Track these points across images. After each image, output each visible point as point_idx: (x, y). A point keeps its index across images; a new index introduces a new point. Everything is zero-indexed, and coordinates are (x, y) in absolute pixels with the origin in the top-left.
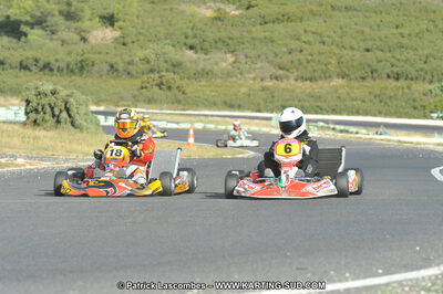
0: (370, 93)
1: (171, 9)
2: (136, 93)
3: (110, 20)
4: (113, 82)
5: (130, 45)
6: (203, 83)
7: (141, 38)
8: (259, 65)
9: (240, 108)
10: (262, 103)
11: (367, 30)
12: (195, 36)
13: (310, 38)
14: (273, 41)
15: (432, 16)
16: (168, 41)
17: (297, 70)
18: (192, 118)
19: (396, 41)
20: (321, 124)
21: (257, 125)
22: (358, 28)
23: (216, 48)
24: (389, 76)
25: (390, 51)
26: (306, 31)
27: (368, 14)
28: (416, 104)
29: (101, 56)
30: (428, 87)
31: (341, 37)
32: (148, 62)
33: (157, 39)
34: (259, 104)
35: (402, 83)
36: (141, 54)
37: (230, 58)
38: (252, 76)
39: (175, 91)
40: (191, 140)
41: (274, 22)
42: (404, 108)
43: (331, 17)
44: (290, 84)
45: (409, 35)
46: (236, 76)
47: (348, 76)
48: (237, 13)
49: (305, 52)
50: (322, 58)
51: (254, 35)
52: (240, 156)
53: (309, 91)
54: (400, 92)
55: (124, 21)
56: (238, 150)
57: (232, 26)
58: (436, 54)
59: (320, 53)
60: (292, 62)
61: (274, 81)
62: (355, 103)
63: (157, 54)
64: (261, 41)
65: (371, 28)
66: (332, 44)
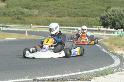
0: (76, 21)
2: (11, 21)
3: (3, 0)
4: (4, 18)
5: (9, 7)
6: (30, 18)
7: (12, 5)
8: (46, 13)
9: (40, 25)
11: (75, 3)
12: (27, 5)
13: (60, 5)
14: (49, 6)
16: (20, 6)
17: (56, 14)
18: (27, 28)
19: (83, 6)
20: (63, 29)
21: (45, 30)
22: (73, 2)
23: (34, 8)
24: (81, 16)
25: (82, 9)
26: (58, 3)
28: (89, 24)
29: (1, 11)
30: (92, 19)
31: (68, 5)
32: (14, 12)
33: (17, 6)
34: (45, 24)
35: (85, 18)
36: (12, 10)
37: (37, 11)
38: (44, 16)
39: (22, 20)
40: (27, 34)
41: (49, 1)
42: (86, 25)
44: (54, 18)
45: (87, 4)
46: (39, 16)
47: (70, 16)
49: (58, 9)
51: (44, 4)
52: (40, 38)
53: (59, 20)
54: (85, 20)
55: (8, 1)
56: (40, 36)
57: (38, 2)
58: (94, 10)
59: (62, 10)
60: (55, 12)
61: (50, 17)
62: (72, 23)
63: (17, 10)
64: (46, 6)
65: (77, 2)
66: (66, 7)
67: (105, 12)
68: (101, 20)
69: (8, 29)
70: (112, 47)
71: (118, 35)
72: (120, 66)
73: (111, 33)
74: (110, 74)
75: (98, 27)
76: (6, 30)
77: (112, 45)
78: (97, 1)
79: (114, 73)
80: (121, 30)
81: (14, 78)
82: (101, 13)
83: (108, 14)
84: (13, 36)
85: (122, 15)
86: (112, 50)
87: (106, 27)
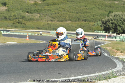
0: (78, 25)
1: (22, 1)
2: (12, 25)
3: (4, 4)
4: (5, 22)
5: (10, 11)
6: (31, 22)
7: (13, 9)
8: (47, 17)
9: (41, 29)
10: (47, 28)
11: (77, 7)
12: (29, 9)
13: (61, 9)
14: (50, 10)
15: (95, 4)
16: (21, 10)
17: (57, 18)
18: (28, 32)
19: (85, 11)
21: (46, 34)
22: (74, 7)
23: (35, 12)
24: (83, 21)
25: (83, 13)
26: (60, 8)
27: (77, 3)
28: (91, 28)
29: (2, 15)
30: (94, 23)
31: (70, 9)
32: (15, 16)
33: (18, 10)
34: (46, 28)
35: (86, 22)
36: (13, 14)
37: (39, 15)
38: (45, 20)
39: (23, 24)
40: (28, 38)
41: (51, 5)
42: (87, 29)
43: (67, 4)
44: (55, 22)
45: (89, 9)
46: (40, 20)
47: (72, 20)
48: (41, 2)
49: (59, 14)
50: (64, 15)
51: (45, 9)
53: (61, 24)
54: (86, 25)
55: (9, 4)
56: (41, 41)
57: (39, 6)
58: (96, 14)
59: (64, 14)
60: (56, 16)
61: (51, 22)
62: (73, 28)
63: (18, 14)
64: (47, 10)
65: (78, 7)
66: (67, 11)
67: (106, 16)
68: (103, 24)
69: (8, 33)
70: (114, 51)
71: (120, 40)
72: (123, 70)
73: (113, 38)
74: (113, 78)
75: (99, 31)
76: (6, 34)
77: (114, 50)
78: (99, 6)
79: (116, 77)
80: (122, 34)
81: (16, 81)
82: (102, 17)
83: (110, 18)
84: (14, 41)
85: (124, 19)
86: (114, 55)
87: (108, 32)
